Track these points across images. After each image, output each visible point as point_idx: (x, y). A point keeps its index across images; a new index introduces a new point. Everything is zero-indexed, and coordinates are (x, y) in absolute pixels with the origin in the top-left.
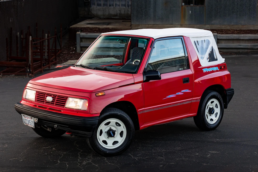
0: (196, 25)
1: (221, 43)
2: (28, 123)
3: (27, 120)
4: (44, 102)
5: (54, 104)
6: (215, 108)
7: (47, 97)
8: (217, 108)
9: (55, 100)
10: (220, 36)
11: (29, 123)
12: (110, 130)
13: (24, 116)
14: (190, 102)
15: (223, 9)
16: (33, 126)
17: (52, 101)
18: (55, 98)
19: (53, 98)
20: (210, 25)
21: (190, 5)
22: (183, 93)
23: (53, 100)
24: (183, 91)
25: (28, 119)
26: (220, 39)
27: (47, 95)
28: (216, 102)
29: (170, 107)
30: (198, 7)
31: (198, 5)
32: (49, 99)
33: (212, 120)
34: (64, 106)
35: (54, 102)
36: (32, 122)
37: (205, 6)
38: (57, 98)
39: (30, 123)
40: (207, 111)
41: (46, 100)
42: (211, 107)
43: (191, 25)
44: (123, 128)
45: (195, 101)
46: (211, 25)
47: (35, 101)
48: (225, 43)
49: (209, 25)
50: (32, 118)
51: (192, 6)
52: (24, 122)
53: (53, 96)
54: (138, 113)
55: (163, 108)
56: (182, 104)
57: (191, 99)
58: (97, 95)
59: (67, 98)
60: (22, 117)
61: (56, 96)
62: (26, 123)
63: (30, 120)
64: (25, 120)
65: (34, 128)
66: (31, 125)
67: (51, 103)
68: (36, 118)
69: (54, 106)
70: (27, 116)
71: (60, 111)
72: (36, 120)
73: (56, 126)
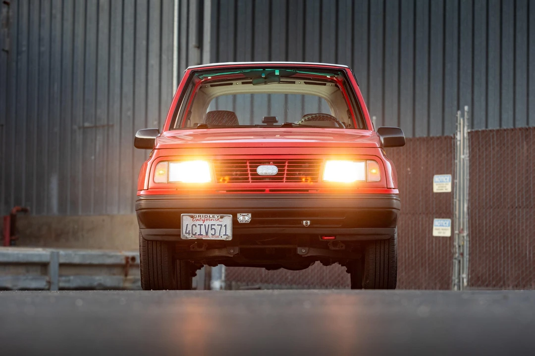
2: (203, 233)
3: (203, 227)
4: (248, 179)
5: (282, 178)
11: (207, 233)
13: (192, 217)
17: (278, 174)
18: (284, 167)
19: (278, 166)
23: (279, 170)
25: (207, 223)
27: (250, 163)
32: (266, 170)
34: (316, 178)
35: (283, 174)
36: (224, 228)
38: (288, 167)
39: (211, 232)
47: (215, 182)
50: (222, 217)
52: (189, 233)
53: (276, 162)
59: (320, 161)
60: (184, 222)
61: (284, 163)
62: (196, 233)
63: (212, 222)
64: (194, 226)
65: (230, 239)
66: (217, 234)
67: (272, 178)
68: (244, 214)
69: (284, 184)
70: (204, 215)
71: (308, 191)
72: (246, 218)
73: (309, 222)
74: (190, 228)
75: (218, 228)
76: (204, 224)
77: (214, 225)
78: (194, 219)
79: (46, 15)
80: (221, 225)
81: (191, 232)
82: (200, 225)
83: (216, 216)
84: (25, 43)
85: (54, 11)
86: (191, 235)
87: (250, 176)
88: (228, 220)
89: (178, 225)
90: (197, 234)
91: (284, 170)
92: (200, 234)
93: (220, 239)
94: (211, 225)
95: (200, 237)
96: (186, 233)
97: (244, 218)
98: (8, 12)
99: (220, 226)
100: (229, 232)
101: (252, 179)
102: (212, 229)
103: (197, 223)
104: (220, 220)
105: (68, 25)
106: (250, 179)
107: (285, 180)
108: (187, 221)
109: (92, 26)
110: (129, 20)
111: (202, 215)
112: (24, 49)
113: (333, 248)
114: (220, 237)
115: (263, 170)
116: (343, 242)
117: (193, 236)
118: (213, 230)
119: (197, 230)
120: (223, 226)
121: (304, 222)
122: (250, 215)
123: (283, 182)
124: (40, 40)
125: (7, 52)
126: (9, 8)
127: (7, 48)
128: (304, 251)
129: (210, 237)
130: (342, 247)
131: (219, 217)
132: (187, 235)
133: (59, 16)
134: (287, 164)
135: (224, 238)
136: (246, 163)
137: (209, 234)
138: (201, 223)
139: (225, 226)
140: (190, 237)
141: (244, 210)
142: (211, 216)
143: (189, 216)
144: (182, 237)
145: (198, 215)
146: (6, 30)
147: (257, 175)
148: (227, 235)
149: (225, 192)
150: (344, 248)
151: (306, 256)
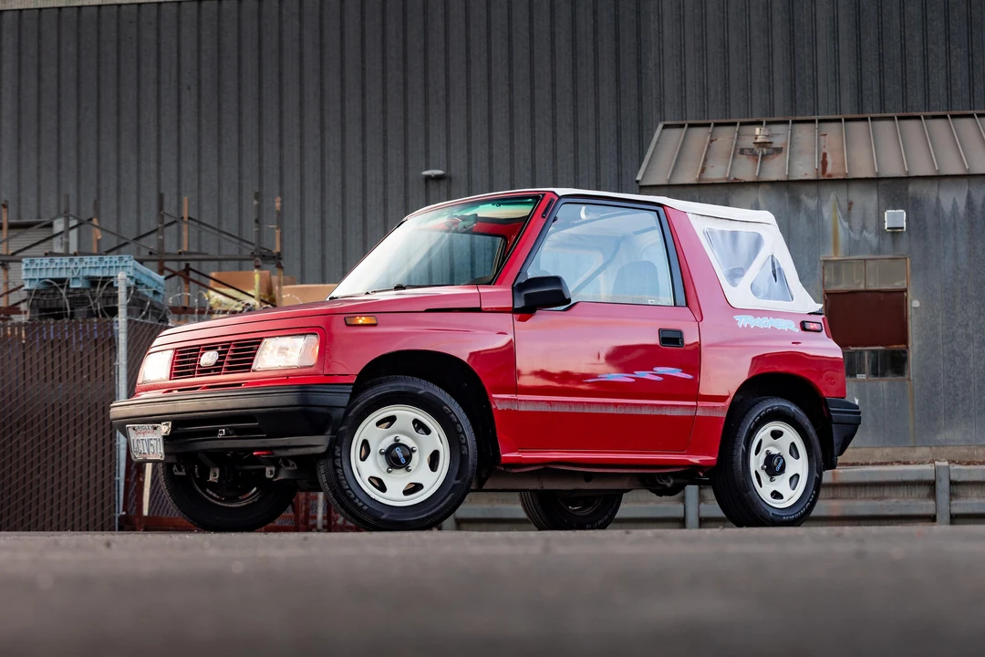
0: (878, 447)
1: (967, 497)
2: (146, 451)
3: (144, 443)
5: (221, 369)
6: (789, 459)
7: (202, 354)
8: (798, 457)
9: (224, 358)
10: (960, 469)
11: (148, 450)
12: (397, 444)
13: (134, 429)
14: (689, 413)
15: (976, 389)
16: (161, 455)
17: (217, 364)
18: (226, 352)
19: (220, 352)
20: (931, 447)
21: (856, 376)
22: (661, 379)
23: (220, 358)
24: (660, 370)
25: (147, 437)
26: (959, 480)
27: (203, 350)
28: (790, 435)
29: (613, 414)
30: (885, 383)
31: (883, 375)
32: (209, 358)
33: (776, 495)
34: (250, 366)
35: (222, 364)
36: (158, 442)
37: (909, 379)
38: (232, 351)
39: (151, 450)
40: (756, 463)
41: (200, 366)
42: (774, 451)
43: (860, 450)
44: (437, 440)
45: (707, 414)
46: (934, 448)
47: (169, 379)
48: (978, 497)
49: (928, 449)
50: (155, 428)
51: (864, 380)
52: (136, 451)
53: (223, 347)
54: (494, 407)
55: (587, 410)
56: (657, 412)
57: (694, 403)
58: (348, 323)
59: (258, 342)
60: (131, 436)
61: (229, 346)
63: (150, 435)
64: (138, 442)
65: (164, 457)
66: (156, 452)
67: (211, 369)
68: (165, 423)
69: (222, 377)
70: (143, 426)
71: (240, 385)
72: (167, 427)
73: (224, 431)
74: (136, 444)
75: (154, 444)
76: (145, 438)
77: (152, 439)
78: (137, 432)
80: (156, 439)
82: (142, 440)
83: (150, 426)
86: (138, 453)
87: (197, 369)
88: (159, 432)
90: (142, 453)
93: (157, 458)
94: (150, 439)
95: (145, 456)
100: (162, 450)
101: (197, 372)
103: (139, 437)
104: (155, 431)
106: (195, 372)
107: (223, 371)
108: (133, 433)
111: (140, 426)
114: (157, 455)
115: (205, 359)
117: (140, 456)
118: (152, 446)
119: (141, 447)
120: (158, 439)
121: (220, 431)
122: (171, 423)
123: (221, 374)
128: (269, 473)
129: (152, 457)
130: (294, 465)
131: (153, 428)
132: (135, 455)
134: (231, 348)
136: (199, 350)
137: (150, 452)
138: (142, 437)
140: (137, 457)
141: (166, 418)
142: (147, 427)
143: (132, 427)
144: (133, 457)
148: (161, 453)
150: (296, 468)
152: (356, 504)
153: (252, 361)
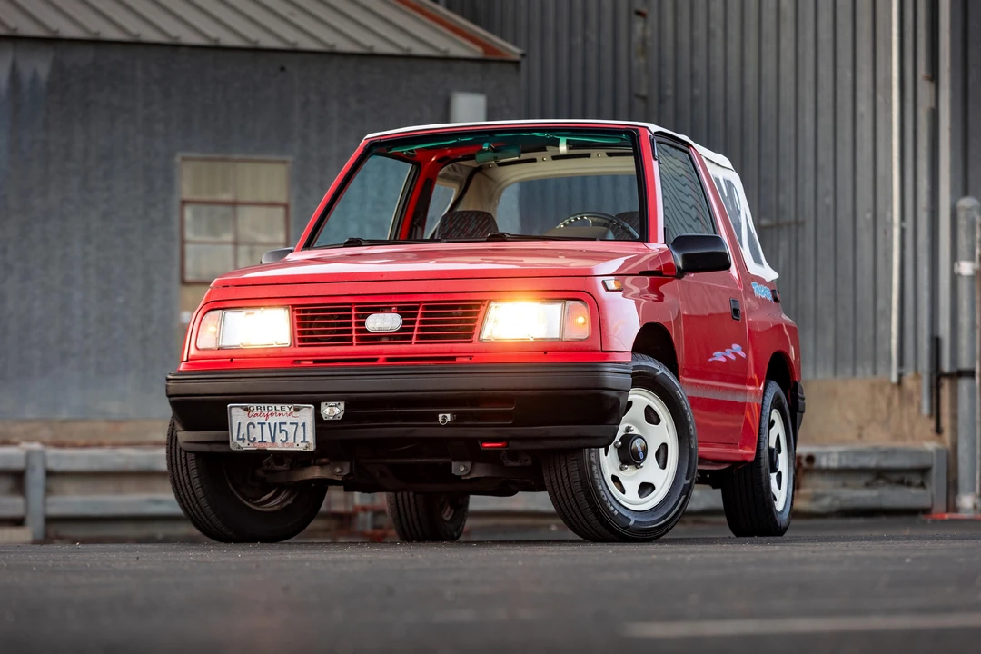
2: (267, 438)
3: (266, 428)
4: (351, 339)
5: (410, 337)
7: (363, 316)
9: (412, 322)
11: (273, 439)
13: (247, 409)
16: (305, 444)
17: (402, 330)
18: (415, 315)
19: (403, 315)
23: (404, 323)
25: (273, 420)
27: (357, 310)
28: (778, 424)
32: (383, 322)
34: (470, 336)
35: (410, 330)
36: (301, 428)
38: (423, 315)
39: (280, 437)
47: (295, 346)
50: (297, 410)
52: (243, 439)
53: (401, 308)
58: (609, 287)
60: (234, 418)
61: (417, 308)
62: (255, 438)
63: (282, 419)
64: (251, 426)
65: (312, 448)
66: (291, 440)
67: (392, 337)
68: (332, 404)
69: (413, 347)
70: (266, 405)
71: (454, 358)
72: (336, 410)
73: (448, 416)
74: (244, 430)
75: (291, 429)
76: (267, 422)
77: (285, 423)
78: (251, 414)
79: (700, 33)
80: (297, 424)
81: (246, 437)
82: (262, 424)
83: (286, 407)
84: (669, 81)
85: (713, 25)
86: (247, 442)
87: (354, 334)
88: (306, 415)
89: (223, 424)
90: (257, 441)
91: (414, 322)
92: (262, 441)
93: (295, 448)
94: (280, 424)
95: (262, 446)
96: (238, 439)
97: (332, 411)
98: (644, 29)
99: (295, 426)
100: (311, 437)
101: (358, 339)
102: (281, 431)
103: (256, 420)
104: (294, 414)
105: (734, 48)
106: (354, 338)
107: (414, 340)
108: (237, 415)
109: (769, 48)
110: (825, 35)
111: (262, 405)
112: (669, 92)
113: (512, 464)
114: (296, 445)
115: (376, 322)
116: (527, 452)
117: (251, 445)
118: (284, 433)
119: (256, 433)
120: (300, 425)
121: (440, 416)
122: (342, 405)
123: (411, 343)
124: (693, 76)
125: (644, 98)
126: (645, 23)
127: (644, 92)
128: (463, 469)
129: (279, 447)
130: (526, 460)
131: (292, 409)
132: (240, 443)
133: (719, 33)
134: (420, 311)
135: (302, 447)
136: (350, 310)
137: (278, 441)
138: (262, 420)
139: (304, 425)
140: (245, 446)
141: (332, 397)
142: (278, 407)
143: (241, 407)
144: (232, 447)
145: (255, 405)
146: (642, 60)
147: (366, 331)
148: (307, 442)
149: (312, 363)
150: (529, 462)
151: (468, 478)
152: (608, 509)
153: (472, 328)
